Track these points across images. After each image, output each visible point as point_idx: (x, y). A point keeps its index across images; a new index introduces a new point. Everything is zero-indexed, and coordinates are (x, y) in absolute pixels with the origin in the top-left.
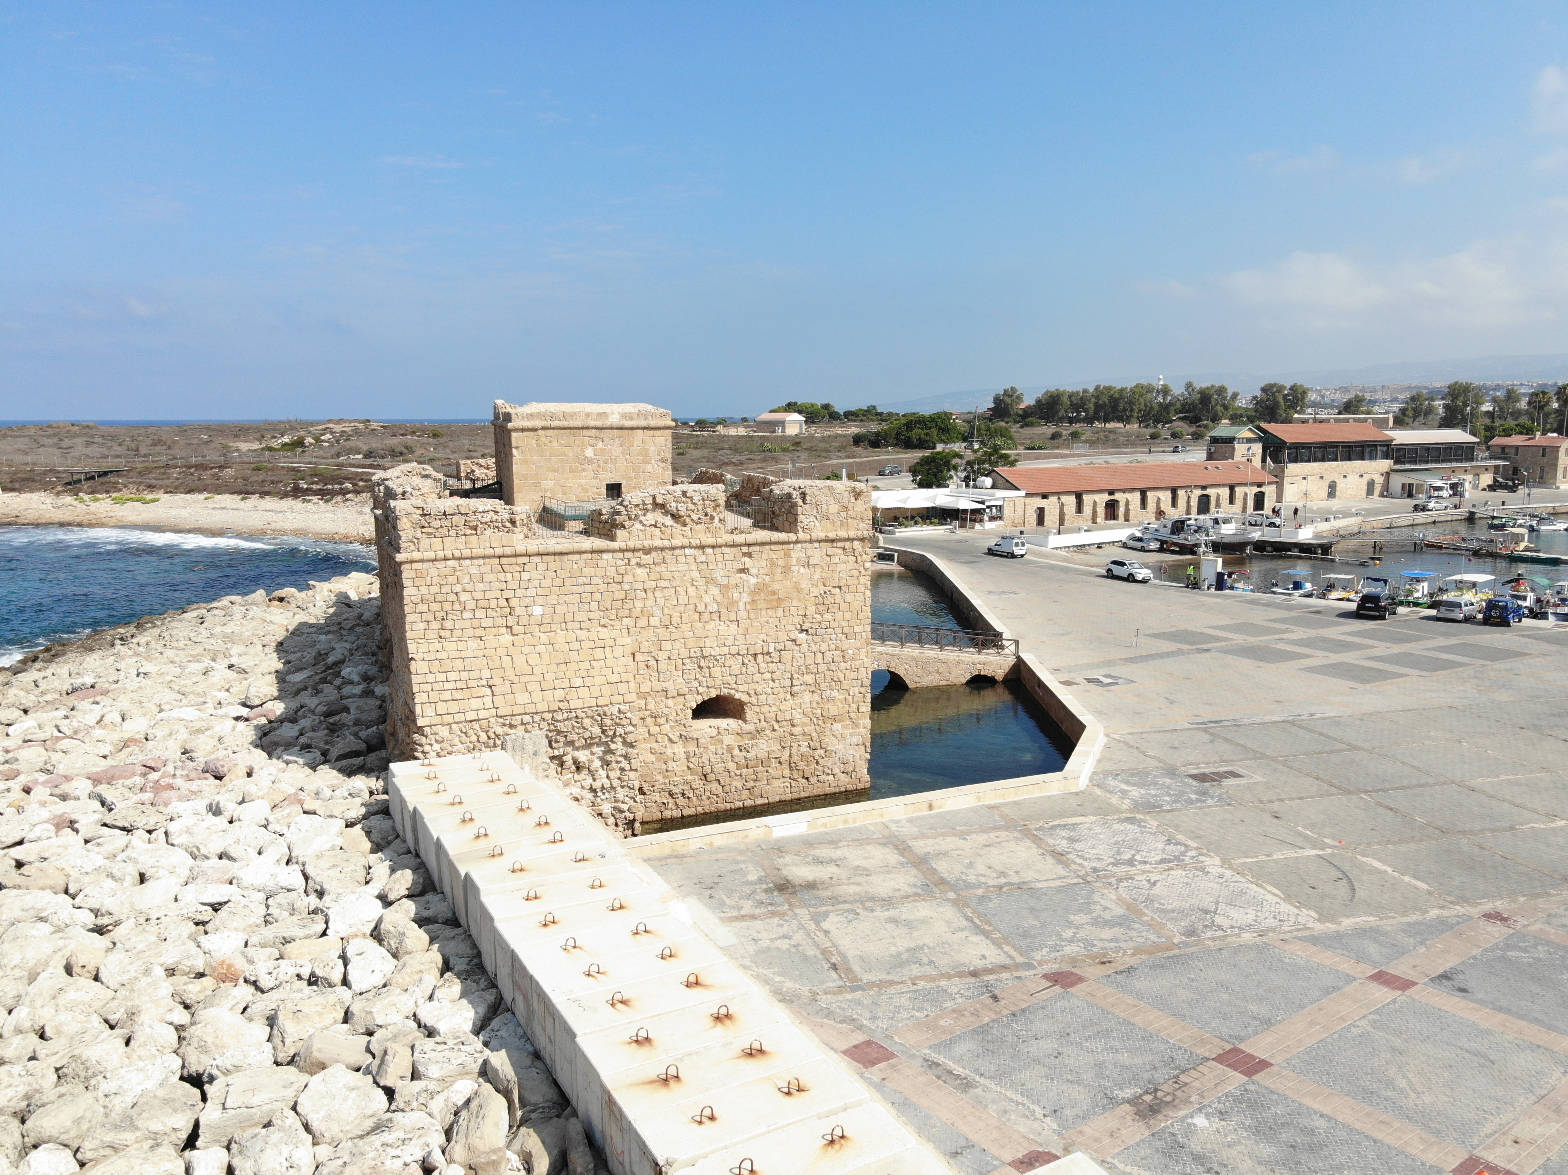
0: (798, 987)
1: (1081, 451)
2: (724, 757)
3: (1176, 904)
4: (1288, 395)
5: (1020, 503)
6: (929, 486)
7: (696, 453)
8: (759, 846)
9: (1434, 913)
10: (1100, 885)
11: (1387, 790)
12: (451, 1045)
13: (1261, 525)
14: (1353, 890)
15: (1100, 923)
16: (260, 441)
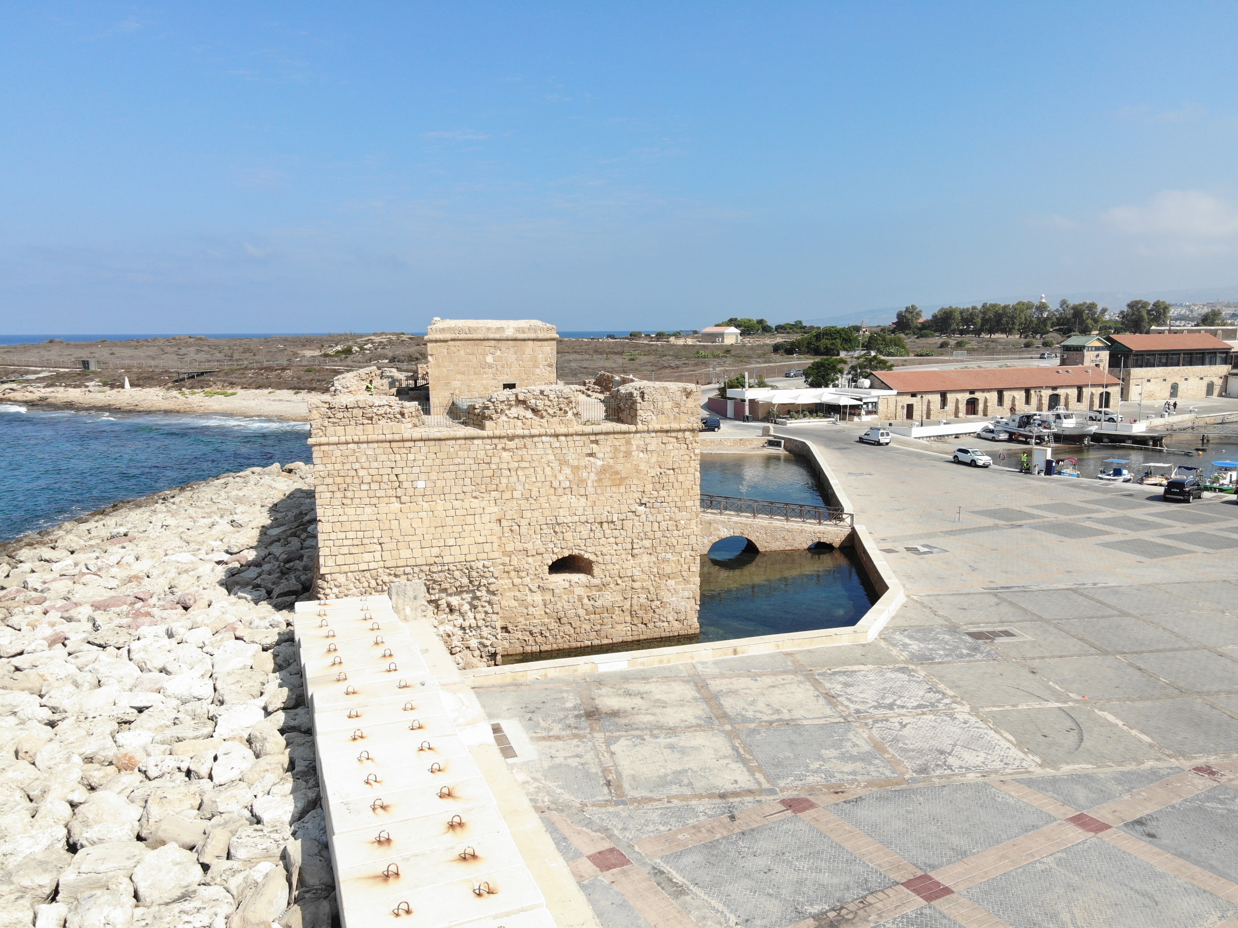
0: (573, 798)
1: (960, 358)
2: (576, 605)
3: (919, 745)
4: (1152, 310)
5: (892, 400)
6: (818, 385)
7: (644, 359)
8: (585, 679)
9: (1149, 764)
10: (857, 724)
11: (1142, 652)
12: (265, 832)
13: (1099, 420)
14: (1081, 740)
15: (846, 758)
16: (320, 349)
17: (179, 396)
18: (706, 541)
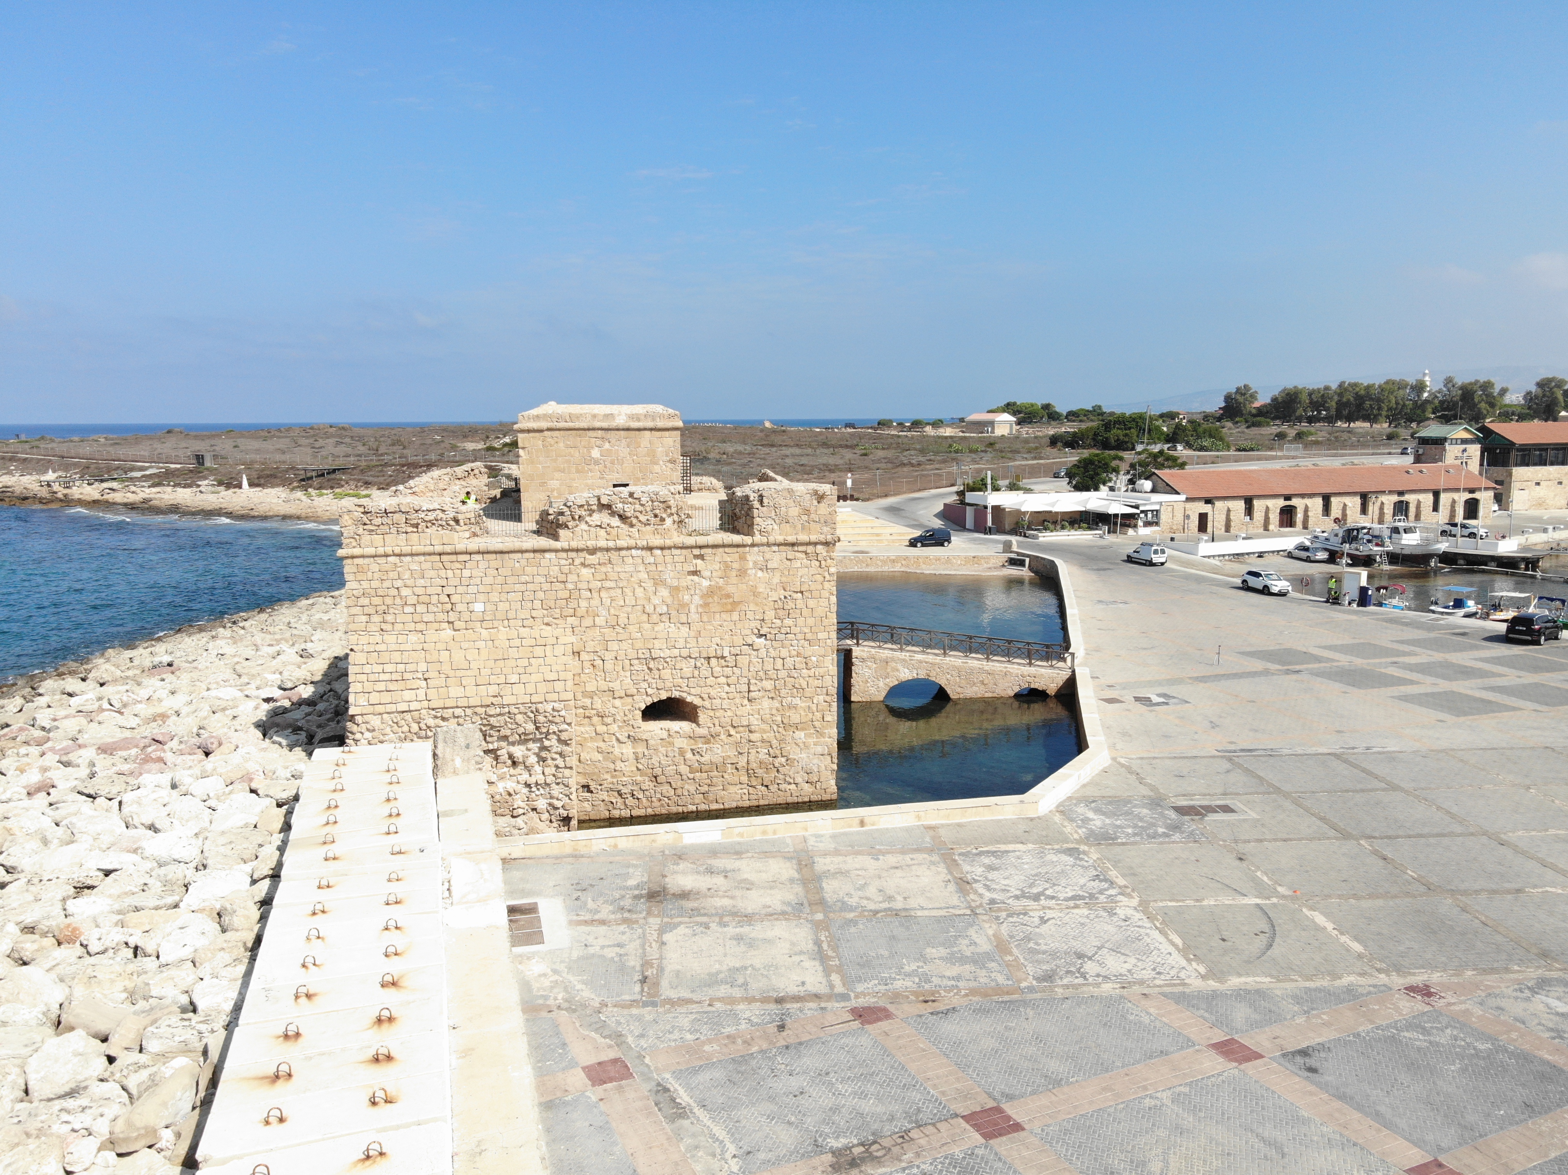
0: (593, 996)
1: (1292, 453)
2: (676, 760)
3: (1054, 945)
5: (1179, 508)
6: (1087, 489)
7: (881, 454)
8: (663, 852)
9: (1348, 980)
10: (985, 918)
11: (1397, 837)
12: (193, 1023)
13: (1455, 536)
14: (1270, 946)
15: (952, 959)
16: (485, 441)
17: (304, 498)
18: (881, 684)
